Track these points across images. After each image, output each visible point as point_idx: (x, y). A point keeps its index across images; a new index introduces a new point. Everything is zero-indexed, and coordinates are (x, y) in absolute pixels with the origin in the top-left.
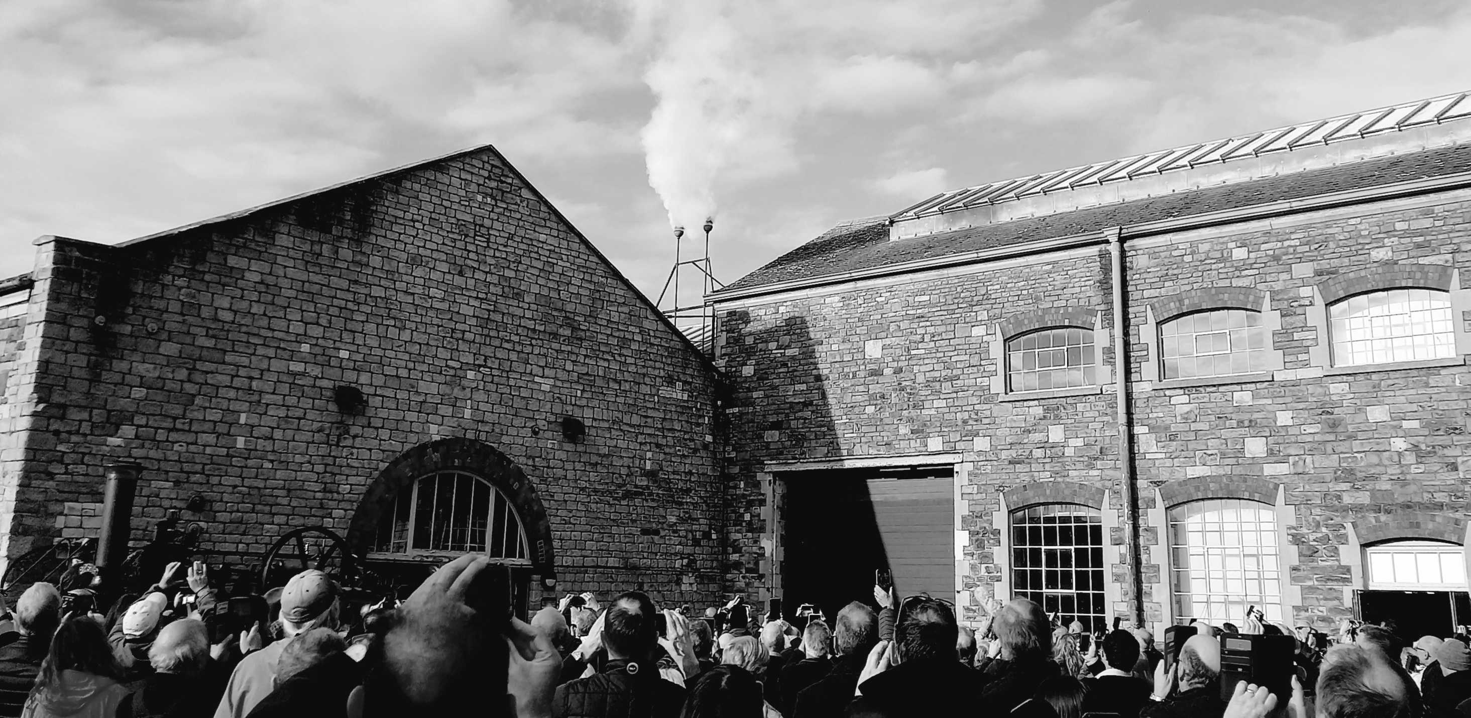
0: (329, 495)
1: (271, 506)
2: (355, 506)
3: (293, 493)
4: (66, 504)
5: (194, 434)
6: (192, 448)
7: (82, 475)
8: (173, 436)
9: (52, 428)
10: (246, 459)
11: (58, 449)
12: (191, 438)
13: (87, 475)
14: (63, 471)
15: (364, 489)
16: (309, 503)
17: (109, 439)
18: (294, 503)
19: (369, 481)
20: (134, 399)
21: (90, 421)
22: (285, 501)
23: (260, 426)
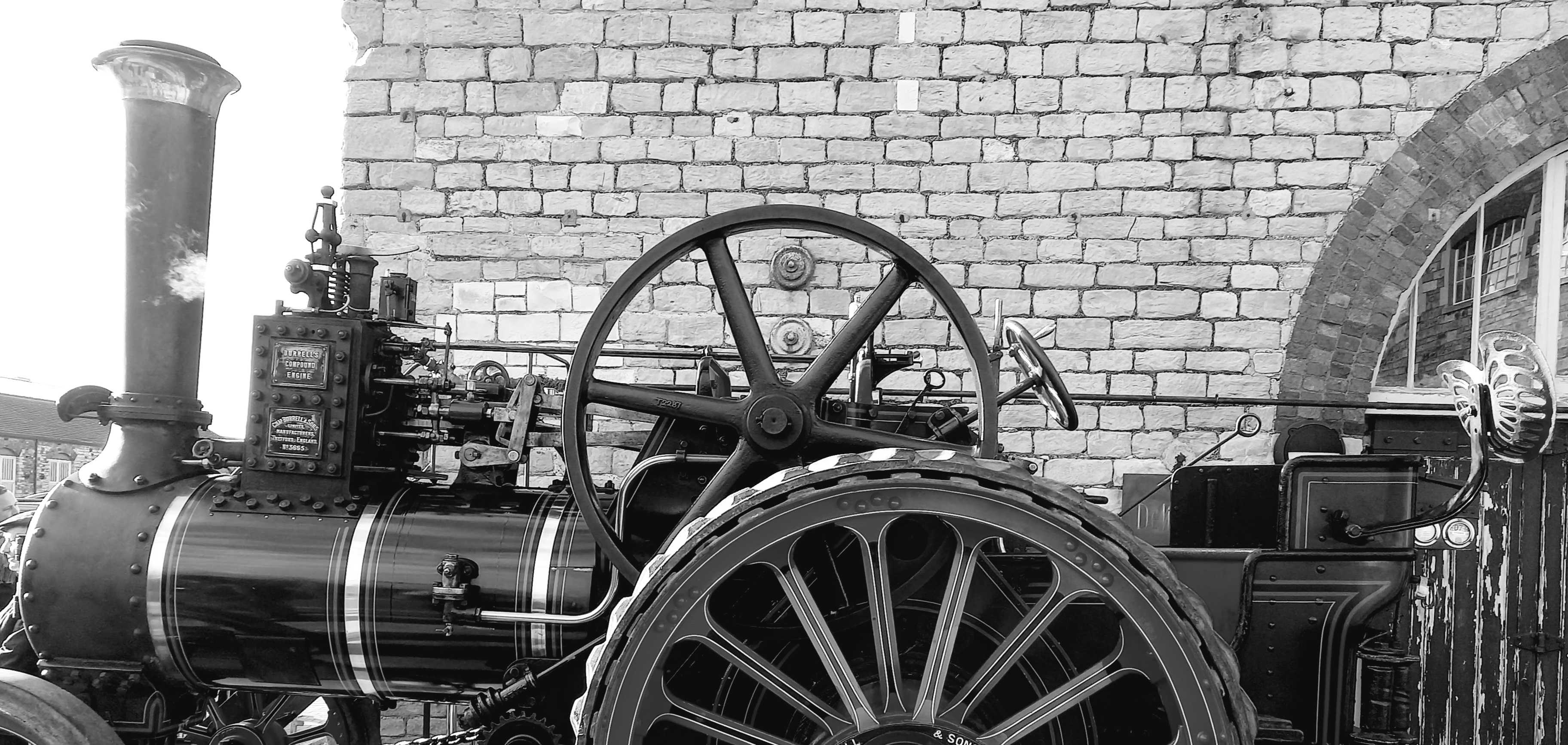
0: (1217, 226)
1: (1023, 264)
2: (1314, 252)
3: (1086, 227)
4: (457, 286)
5: (771, 87)
6: (766, 124)
7: (485, 214)
8: (710, 98)
9: (397, 107)
10: (931, 140)
11: (419, 154)
12: (763, 97)
13: (497, 214)
14: (439, 208)
15: (1343, 200)
16: (1148, 253)
17: (541, 119)
18: (1094, 253)
19: (1363, 174)
20: (593, 10)
21: (487, 78)
22: (1070, 249)
23: (961, 42)
